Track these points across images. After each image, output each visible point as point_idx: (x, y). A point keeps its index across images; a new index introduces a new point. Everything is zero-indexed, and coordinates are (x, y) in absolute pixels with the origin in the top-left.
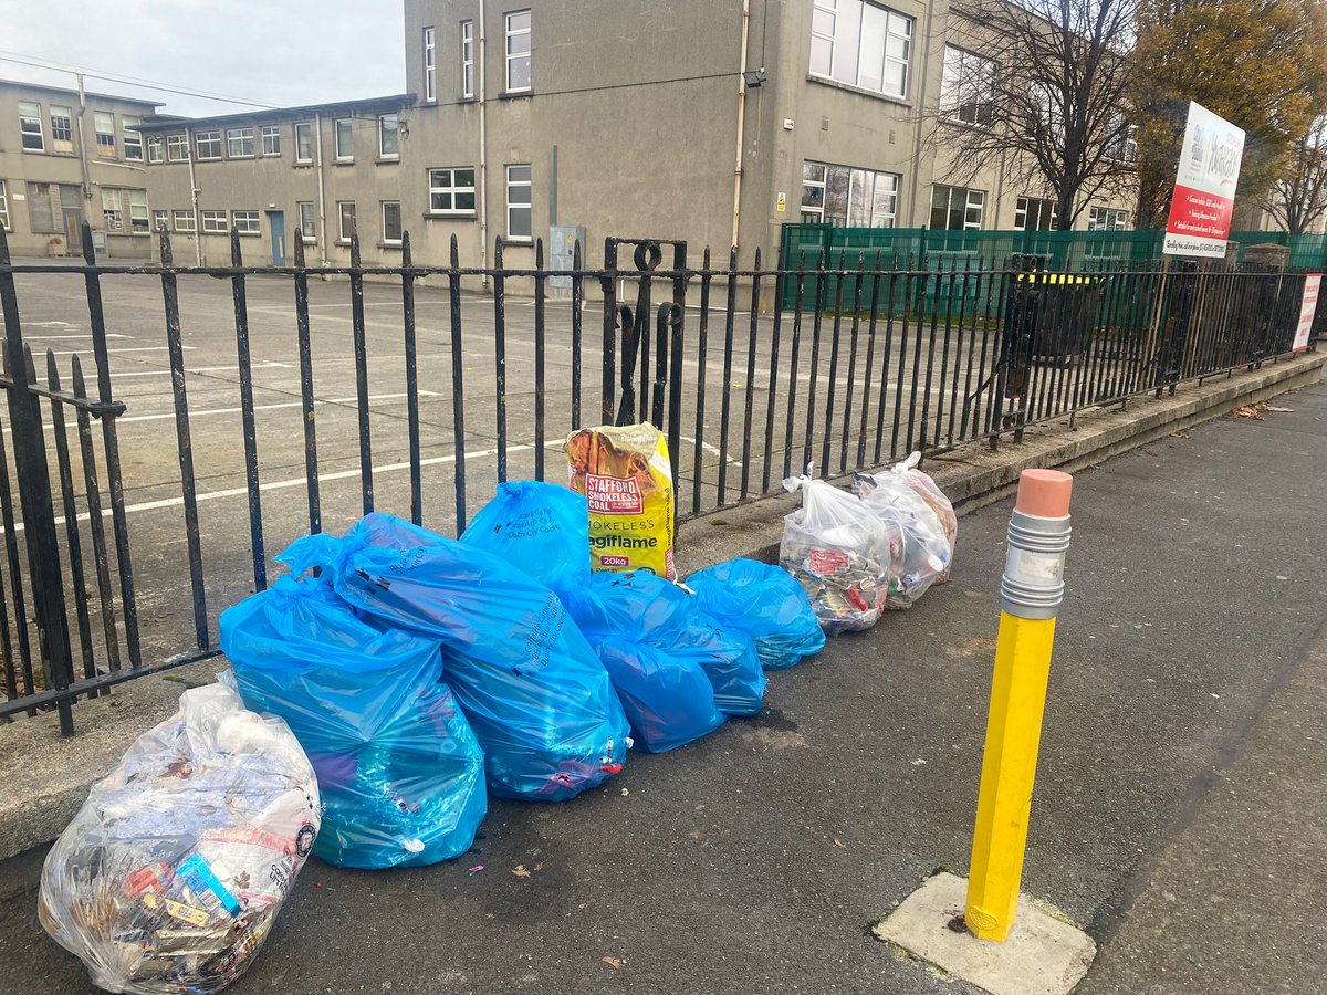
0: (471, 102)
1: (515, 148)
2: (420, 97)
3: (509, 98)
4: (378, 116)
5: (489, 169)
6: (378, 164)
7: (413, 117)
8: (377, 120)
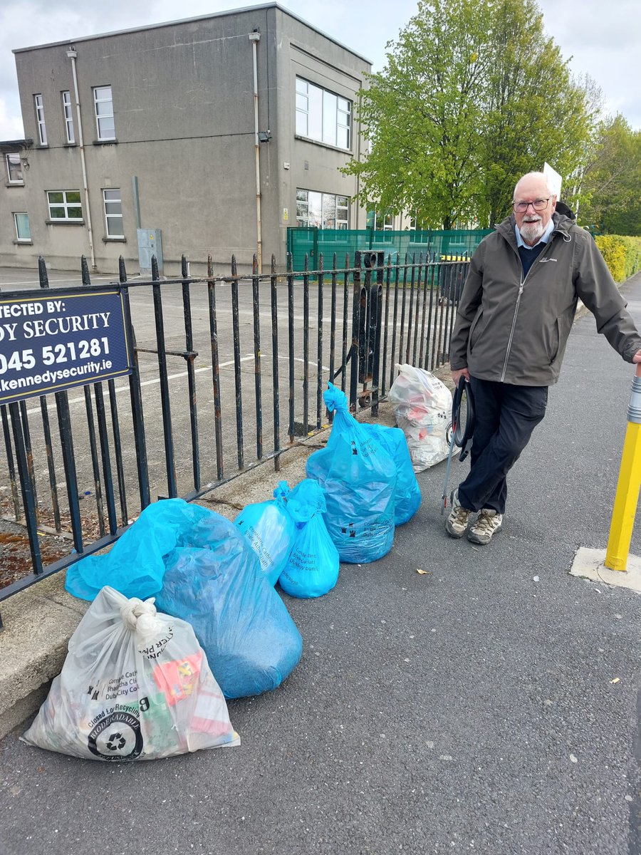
0: (74, 146)
1: (107, 178)
2: (35, 142)
3: (101, 144)
4: (4, 154)
5: (91, 191)
6: (8, 187)
7: (32, 155)
8: (5, 157)
